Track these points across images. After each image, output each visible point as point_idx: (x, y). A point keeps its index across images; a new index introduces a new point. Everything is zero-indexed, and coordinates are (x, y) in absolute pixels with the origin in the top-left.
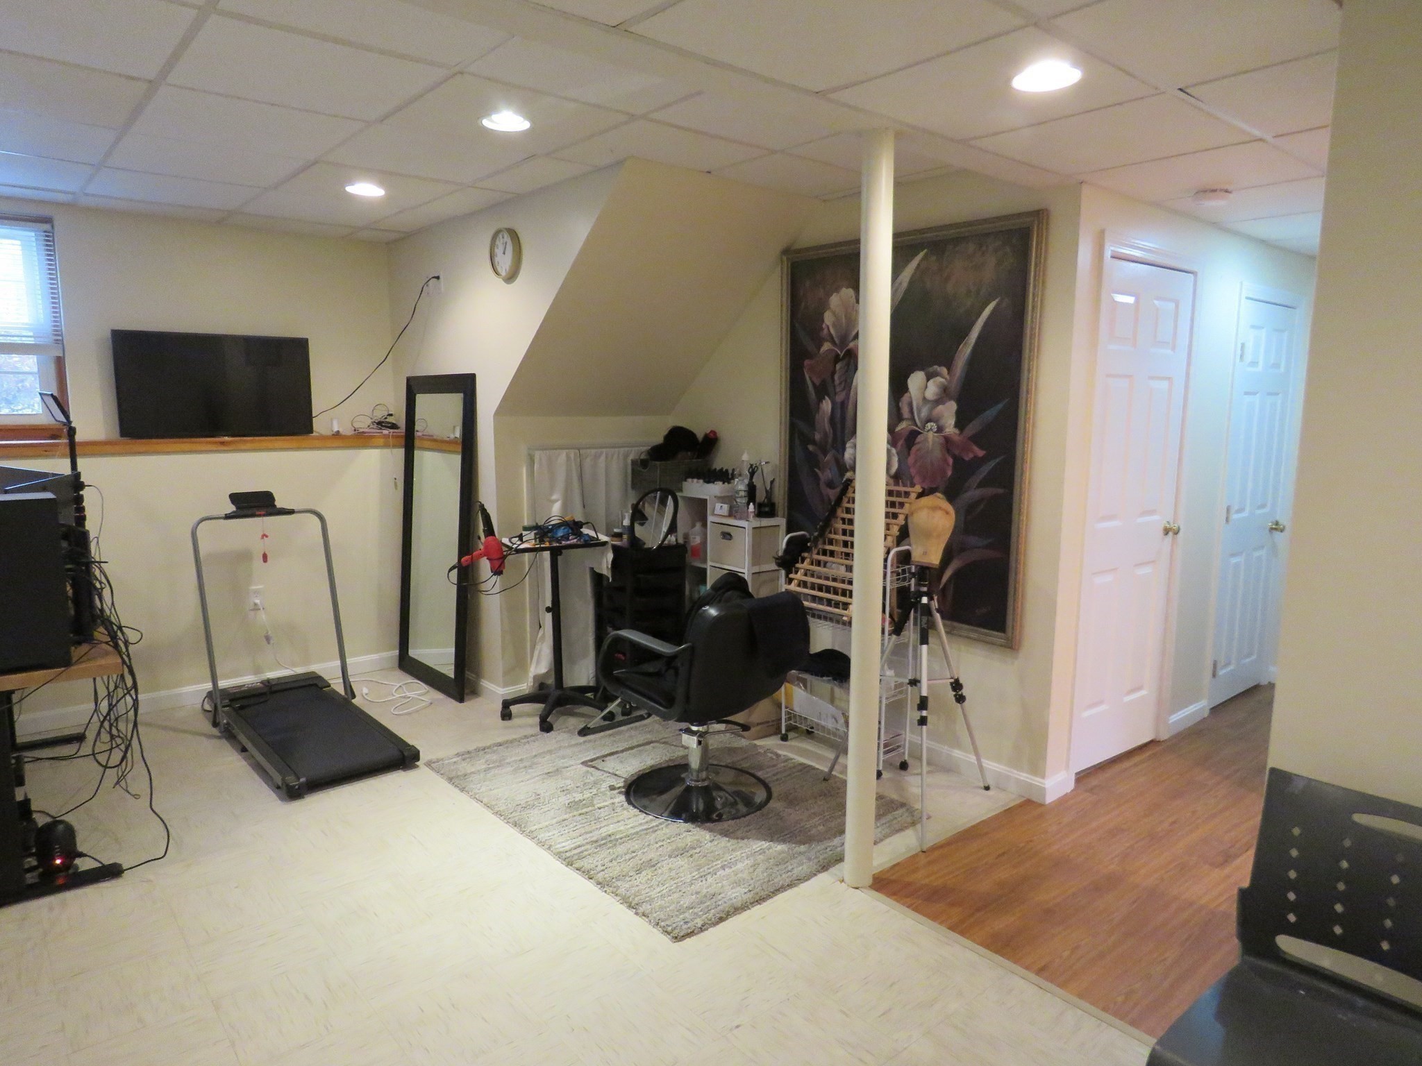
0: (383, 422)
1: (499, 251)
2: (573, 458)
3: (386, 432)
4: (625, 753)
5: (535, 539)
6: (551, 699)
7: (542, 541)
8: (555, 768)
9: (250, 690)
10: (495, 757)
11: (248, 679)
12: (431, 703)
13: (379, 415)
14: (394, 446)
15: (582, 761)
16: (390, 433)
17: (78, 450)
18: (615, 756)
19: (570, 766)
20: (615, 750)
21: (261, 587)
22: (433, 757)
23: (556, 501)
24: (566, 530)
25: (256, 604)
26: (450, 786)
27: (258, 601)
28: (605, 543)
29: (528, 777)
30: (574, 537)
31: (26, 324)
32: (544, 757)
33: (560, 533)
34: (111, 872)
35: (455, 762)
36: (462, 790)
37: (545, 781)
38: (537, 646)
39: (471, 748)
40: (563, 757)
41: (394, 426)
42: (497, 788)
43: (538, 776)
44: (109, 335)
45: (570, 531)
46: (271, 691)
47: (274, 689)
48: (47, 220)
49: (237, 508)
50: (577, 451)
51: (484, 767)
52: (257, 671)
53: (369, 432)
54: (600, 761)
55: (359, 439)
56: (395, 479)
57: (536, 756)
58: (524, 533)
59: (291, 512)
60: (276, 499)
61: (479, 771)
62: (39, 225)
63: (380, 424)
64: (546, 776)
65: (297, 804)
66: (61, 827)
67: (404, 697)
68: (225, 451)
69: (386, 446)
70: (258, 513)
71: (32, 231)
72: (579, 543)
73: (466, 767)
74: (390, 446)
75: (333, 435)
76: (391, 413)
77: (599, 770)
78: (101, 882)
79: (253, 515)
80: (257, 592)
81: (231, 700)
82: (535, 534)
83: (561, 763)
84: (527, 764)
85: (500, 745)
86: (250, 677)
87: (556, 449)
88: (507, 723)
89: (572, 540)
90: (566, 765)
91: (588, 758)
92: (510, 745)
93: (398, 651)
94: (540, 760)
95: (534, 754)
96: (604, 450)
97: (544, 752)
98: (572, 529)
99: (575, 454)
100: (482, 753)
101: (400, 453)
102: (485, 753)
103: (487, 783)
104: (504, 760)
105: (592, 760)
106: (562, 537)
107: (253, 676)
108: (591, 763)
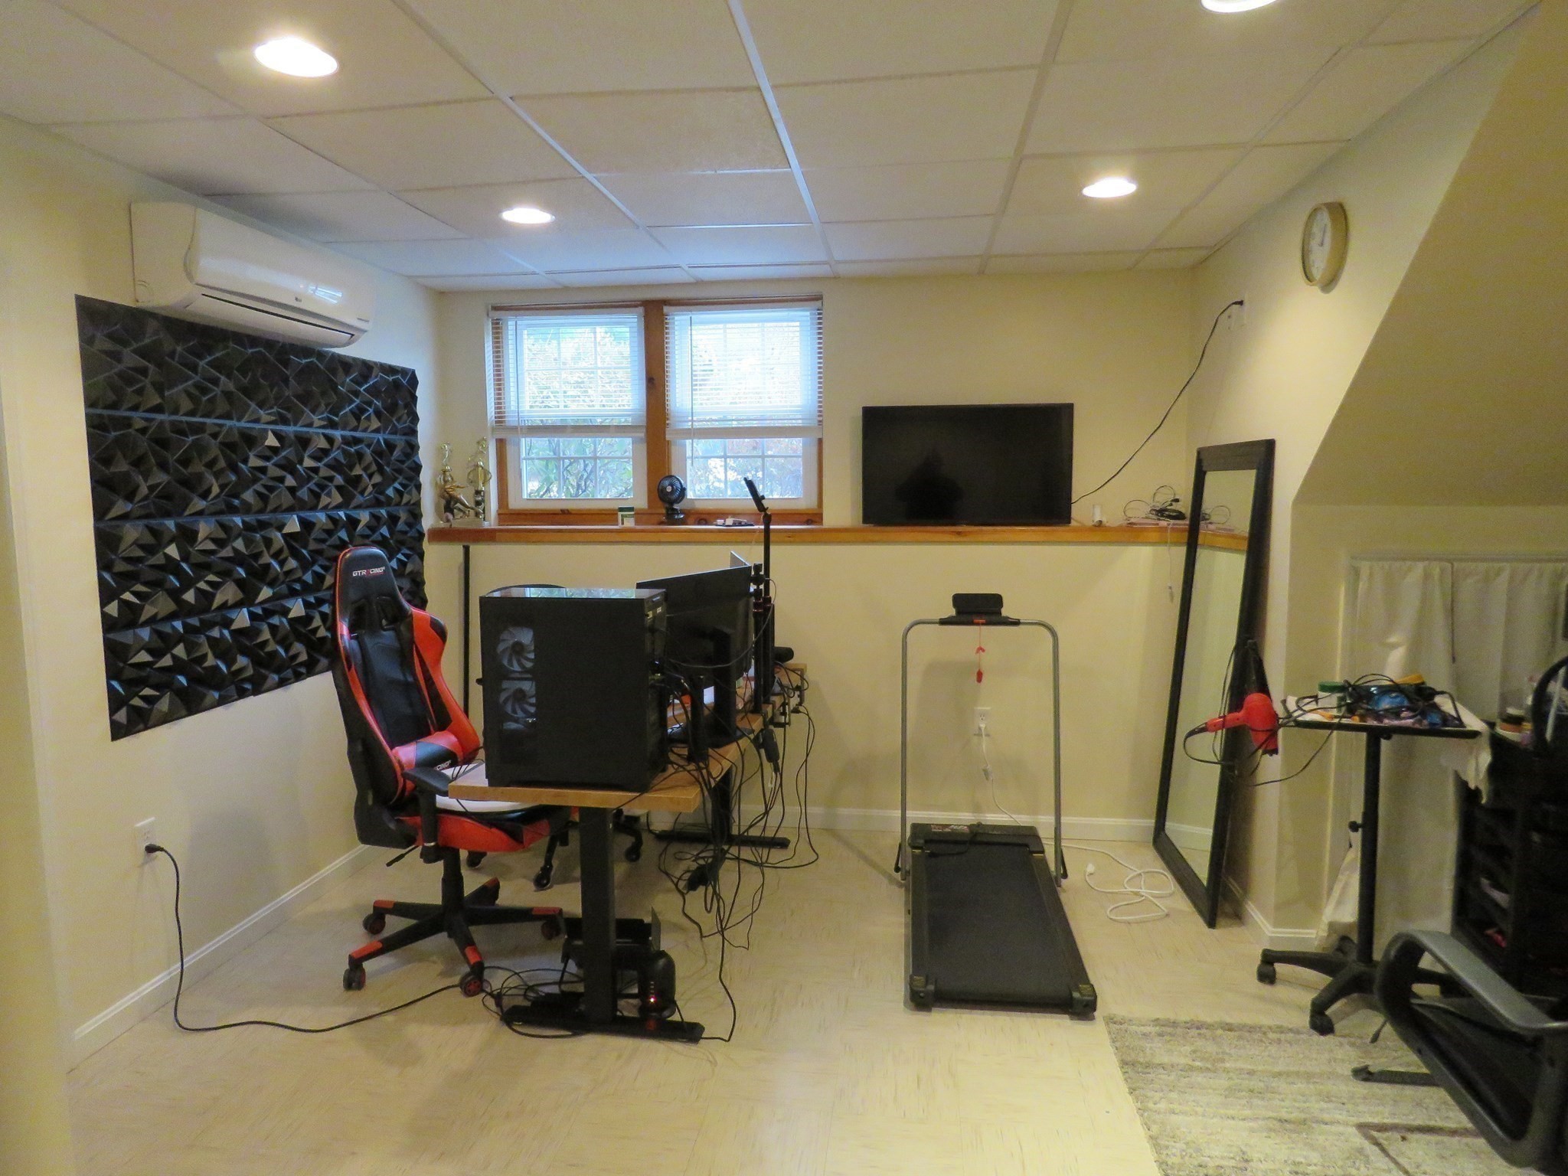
0: (1166, 510)
1: (1314, 244)
2: (1436, 577)
3: (1164, 523)
4: (1457, 1139)
5: (1339, 707)
6: (1345, 975)
7: (1351, 711)
8: (1303, 1116)
9: (954, 833)
10: (1211, 1048)
11: (960, 818)
12: (1167, 915)
13: (1163, 500)
14: (1176, 543)
15: (1362, 1120)
16: (1169, 525)
17: (772, 537)
18: (1433, 1138)
19: (1332, 1123)
20: (1440, 1123)
21: (988, 708)
22: (1120, 1011)
23: (1394, 646)
24: (1398, 700)
25: (980, 729)
26: (1118, 1073)
27: (983, 726)
28: (1474, 734)
29: (1247, 1112)
30: (1411, 714)
31: (798, 406)
32: (1293, 1083)
33: (1386, 704)
34: (690, 1033)
35: (1144, 1034)
36: (1132, 1091)
37: (1273, 1134)
38: (1340, 877)
39: (1183, 1017)
40: (1328, 1098)
41: (1180, 516)
42: (1184, 1113)
43: (1264, 1119)
44: (860, 413)
45: (1406, 703)
46: (978, 839)
47: (979, 839)
48: (818, 298)
49: (958, 613)
50: (1449, 565)
51: (1183, 1061)
52: (977, 808)
53: (1140, 524)
54: (1397, 1136)
55: (1130, 533)
56: (1170, 588)
57: (1280, 1074)
58: (1321, 694)
59: (1017, 623)
60: (1004, 604)
61: (1172, 1066)
62: (812, 303)
63: (1161, 513)
64: (1277, 1125)
65: (922, 1017)
66: (662, 962)
67: (1137, 894)
68: (964, 543)
69: (1162, 542)
70: (976, 621)
71: (807, 311)
72: (1417, 726)
73: (1159, 1052)
74: (1166, 542)
75: (1095, 526)
76: (1177, 497)
77: (1387, 1155)
78: (677, 1041)
79: (972, 623)
80: (983, 714)
81: (926, 842)
82: (1341, 699)
83: (1316, 1106)
84: (1255, 1083)
85: (1230, 1030)
86: (967, 814)
87: (1404, 559)
88: (1265, 989)
89: (1404, 718)
90: (1326, 1117)
91: (1376, 1120)
92: (1247, 1034)
93: (1154, 821)
94: (1281, 1085)
95: (1277, 1069)
96: (1507, 565)
97: (1297, 1074)
98: (1410, 700)
99: (1442, 571)
100: (1194, 1032)
101: (1182, 551)
102: (1199, 1034)
103: (1174, 1095)
104: (1223, 1061)
105: (1382, 1128)
106: (1386, 710)
107: (971, 814)
108: (1375, 1134)
